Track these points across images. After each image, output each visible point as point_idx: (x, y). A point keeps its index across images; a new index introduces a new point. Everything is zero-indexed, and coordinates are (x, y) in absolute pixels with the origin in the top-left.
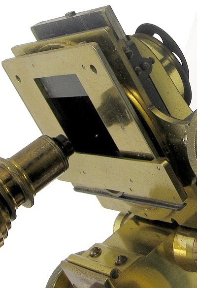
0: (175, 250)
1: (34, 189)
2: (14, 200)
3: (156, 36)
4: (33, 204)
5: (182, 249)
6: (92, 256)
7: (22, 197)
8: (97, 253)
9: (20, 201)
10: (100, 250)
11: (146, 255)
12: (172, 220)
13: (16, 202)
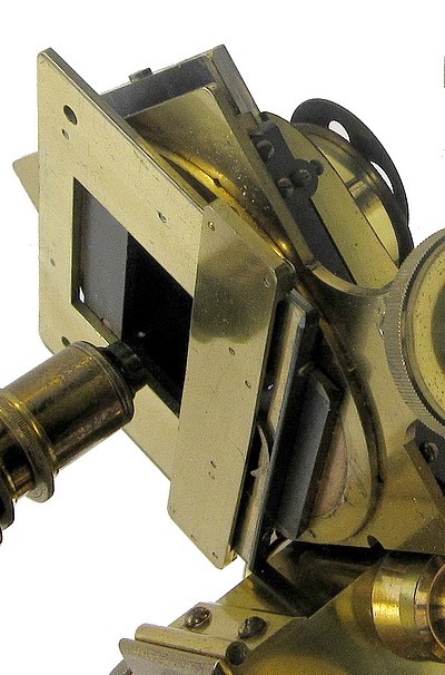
0: (376, 608)
1: (54, 458)
2: (10, 479)
3: (335, 127)
4: (51, 491)
5: (390, 602)
6: (190, 627)
7: (27, 474)
8: (201, 620)
9: (23, 484)
10: (208, 613)
11: (308, 615)
12: (371, 539)
13: (13, 486)
